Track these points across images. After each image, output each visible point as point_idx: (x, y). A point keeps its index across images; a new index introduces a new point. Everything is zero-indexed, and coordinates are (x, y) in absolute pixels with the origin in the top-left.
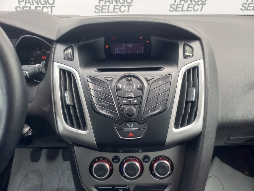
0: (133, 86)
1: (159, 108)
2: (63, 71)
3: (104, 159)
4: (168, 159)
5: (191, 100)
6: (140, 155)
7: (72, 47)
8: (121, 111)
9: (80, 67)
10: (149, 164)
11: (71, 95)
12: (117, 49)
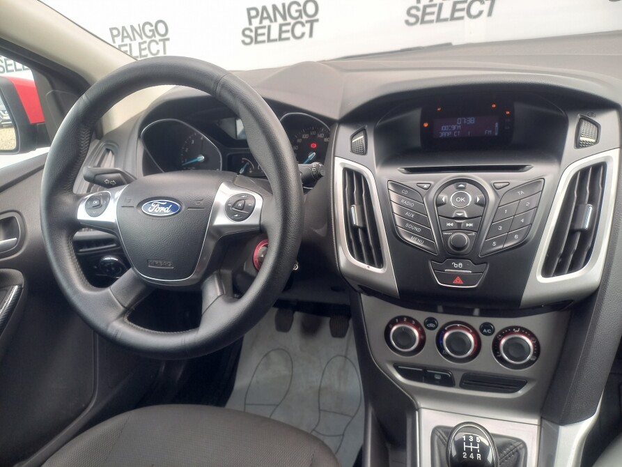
0: (467, 199)
1: (513, 239)
2: (348, 172)
3: (410, 320)
4: (531, 335)
5: (581, 227)
6: (477, 321)
7: (364, 130)
8: (443, 240)
9: (377, 165)
10: (492, 338)
11: (360, 212)
12: (444, 128)
